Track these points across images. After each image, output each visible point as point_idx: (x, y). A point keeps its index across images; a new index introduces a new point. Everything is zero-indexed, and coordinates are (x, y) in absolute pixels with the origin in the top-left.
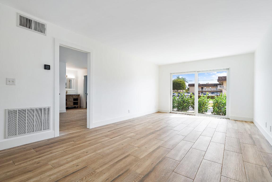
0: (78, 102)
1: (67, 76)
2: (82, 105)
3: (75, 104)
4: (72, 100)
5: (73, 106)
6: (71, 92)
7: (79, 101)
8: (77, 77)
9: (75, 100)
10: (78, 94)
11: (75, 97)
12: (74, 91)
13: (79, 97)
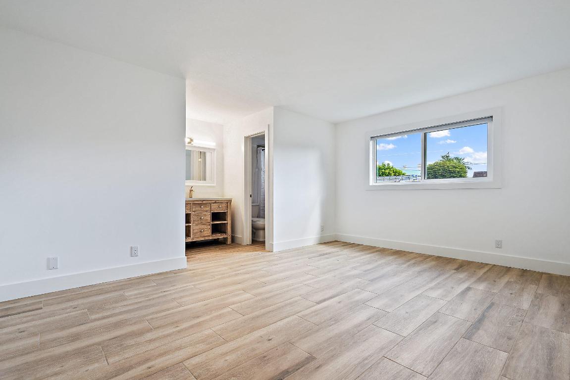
0: (227, 223)
1: (192, 140)
2: (238, 235)
3: (216, 229)
4: (208, 217)
5: (211, 238)
6: (205, 190)
7: (229, 221)
8: (221, 145)
9: (216, 216)
10: (227, 196)
11: (216, 209)
12: (214, 187)
13: (231, 208)
